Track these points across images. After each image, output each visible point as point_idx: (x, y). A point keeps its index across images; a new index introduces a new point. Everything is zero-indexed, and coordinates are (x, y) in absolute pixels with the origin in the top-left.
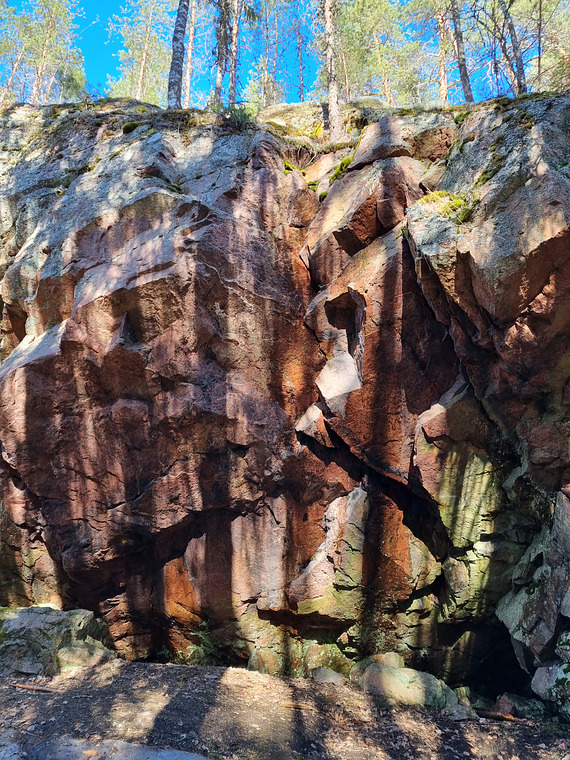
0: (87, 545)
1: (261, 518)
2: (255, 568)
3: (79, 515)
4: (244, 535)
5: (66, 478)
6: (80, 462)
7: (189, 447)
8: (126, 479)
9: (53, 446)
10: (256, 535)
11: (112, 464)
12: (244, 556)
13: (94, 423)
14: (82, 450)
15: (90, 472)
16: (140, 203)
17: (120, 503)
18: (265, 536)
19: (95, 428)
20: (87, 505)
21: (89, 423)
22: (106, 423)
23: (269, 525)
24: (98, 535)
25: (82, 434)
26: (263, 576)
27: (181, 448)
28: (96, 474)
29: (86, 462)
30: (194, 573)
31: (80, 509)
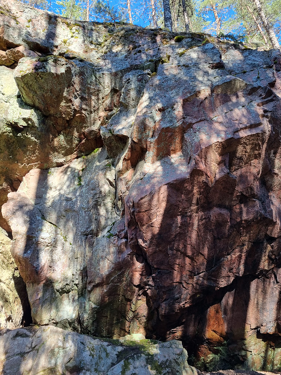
0: (178, 299)
1: (268, 280)
2: (261, 309)
3: (178, 280)
4: (257, 290)
5: (175, 257)
6: (185, 247)
7: (247, 238)
8: (208, 257)
9: (173, 237)
10: (264, 290)
11: (203, 248)
12: (256, 302)
13: (199, 222)
14: (188, 239)
15: (189, 253)
16: (226, 84)
17: (202, 272)
18: (269, 290)
19: (199, 225)
20: (184, 273)
21: (196, 222)
22: (206, 222)
23: (272, 284)
24: (186, 292)
25: (190, 229)
26: (265, 314)
27: (243, 238)
28: (193, 254)
29: (189, 246)
30: (225, 313)
31: (179, 276)
